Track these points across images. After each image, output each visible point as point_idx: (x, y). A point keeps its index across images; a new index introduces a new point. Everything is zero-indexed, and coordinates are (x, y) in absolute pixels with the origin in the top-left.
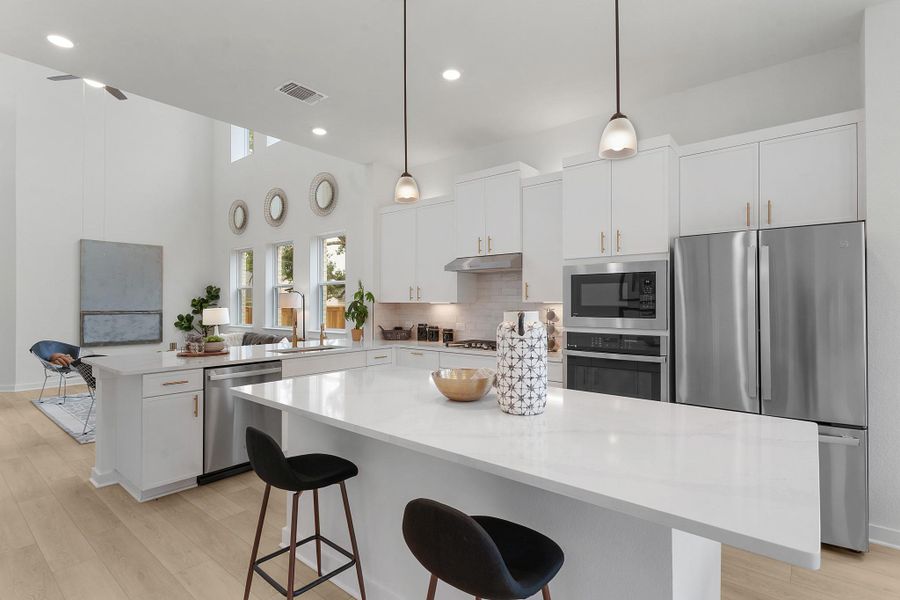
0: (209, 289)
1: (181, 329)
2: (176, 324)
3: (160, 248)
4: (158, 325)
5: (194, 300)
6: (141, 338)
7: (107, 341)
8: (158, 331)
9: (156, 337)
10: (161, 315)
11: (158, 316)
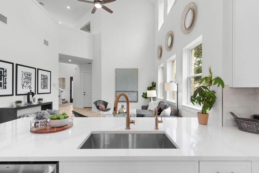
0: (153, 83)
1: (144, 98)
2: (143, 96)
3: (137, 69)
4: (137, 96)
5: (148, 87)
6: (132, 100)
7: (122, 100)
8: (137, 98)
9: (136, 100)
10: (137, 92)
11: (136, 93)
